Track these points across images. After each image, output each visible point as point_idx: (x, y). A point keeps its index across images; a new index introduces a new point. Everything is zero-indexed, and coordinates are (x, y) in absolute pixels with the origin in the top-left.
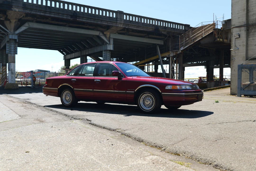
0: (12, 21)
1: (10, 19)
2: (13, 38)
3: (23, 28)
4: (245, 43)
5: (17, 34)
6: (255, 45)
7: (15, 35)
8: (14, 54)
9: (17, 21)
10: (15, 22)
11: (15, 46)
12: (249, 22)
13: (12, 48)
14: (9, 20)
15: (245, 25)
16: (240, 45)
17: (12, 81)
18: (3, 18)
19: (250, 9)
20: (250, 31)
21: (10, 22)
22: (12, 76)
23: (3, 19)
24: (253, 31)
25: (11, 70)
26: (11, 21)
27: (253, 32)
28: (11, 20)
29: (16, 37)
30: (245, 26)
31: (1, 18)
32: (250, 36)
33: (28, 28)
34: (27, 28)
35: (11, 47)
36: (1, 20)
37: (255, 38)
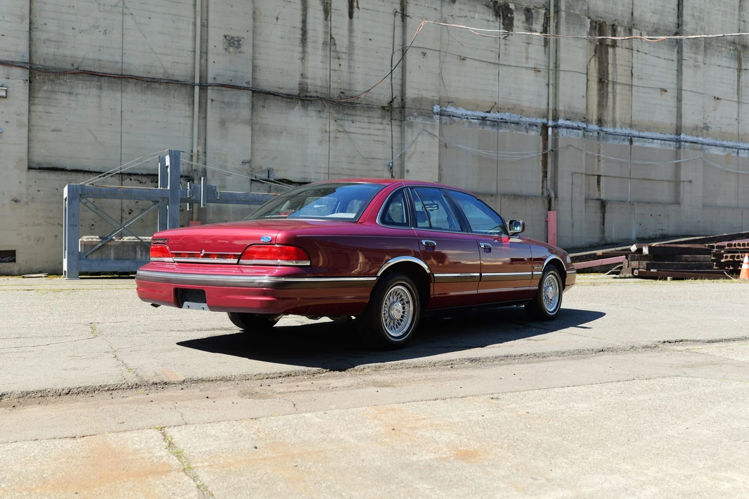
4: (25, 119)
6: (52, 128)
12: (34, 58)
15: (25, 63)
16: (7, 122)
19: (38, 21)
20: (37, 84)
24: (45, 88)
27: (47, 91)
30: (27, 68)
32: (36, 101)
37: (52, 110)
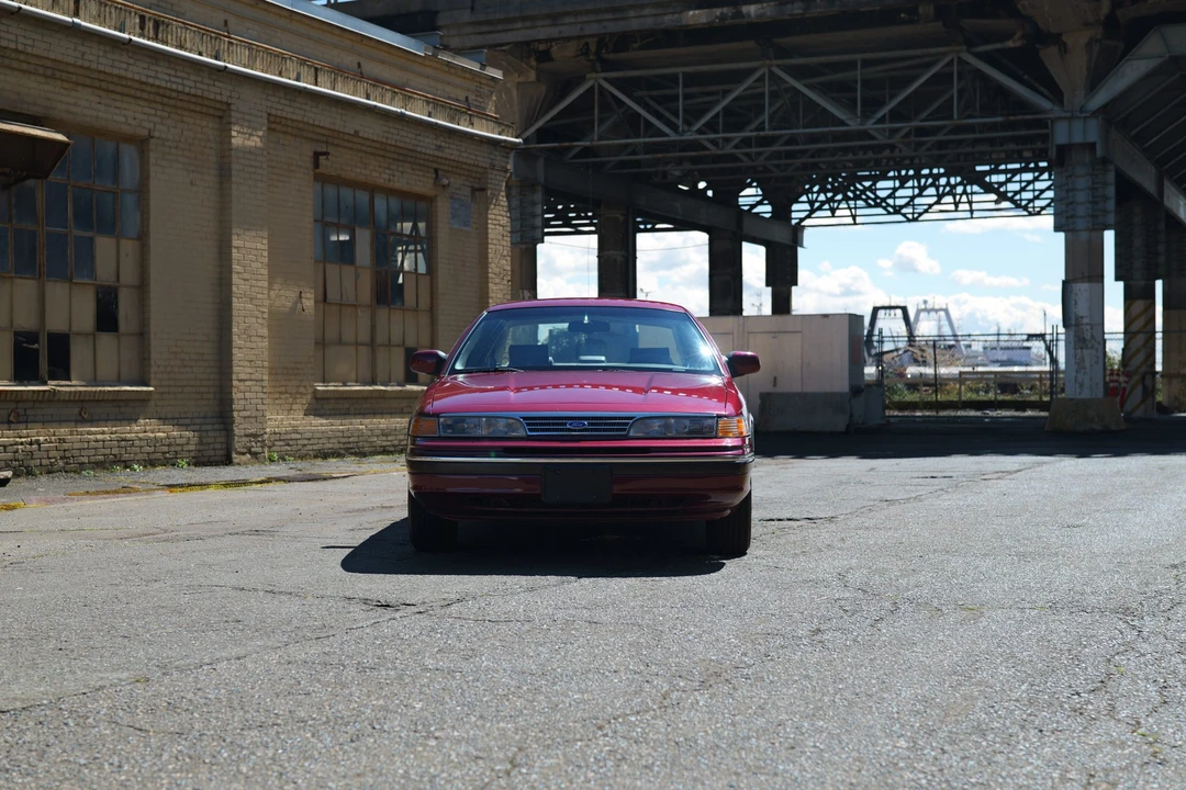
0: (1068, 40)
1: (1060, 35)
2: (1078, 139)
3: (1132, 71)
5: (1095, 114)
7: (1085, 118)
8: (1091, 230)
9: (1099, 37)
10: (1089, 45)
11: (1093, 183)
13: (1081, 197)
14: (1056, 39)
17: (1081, 385)
18: (1017, 37)
21: (1064, 48)
22: (1083, 359)
23: (1018, 44)
25: (1077, 325)
26: (1065, 44)
28: (1064, 38)
29: (1091, 132)
31: (1008, 40)
33: (1159, 61)
34: (1150, 64)
35: (1072, 190)
36: (1011, 49)
